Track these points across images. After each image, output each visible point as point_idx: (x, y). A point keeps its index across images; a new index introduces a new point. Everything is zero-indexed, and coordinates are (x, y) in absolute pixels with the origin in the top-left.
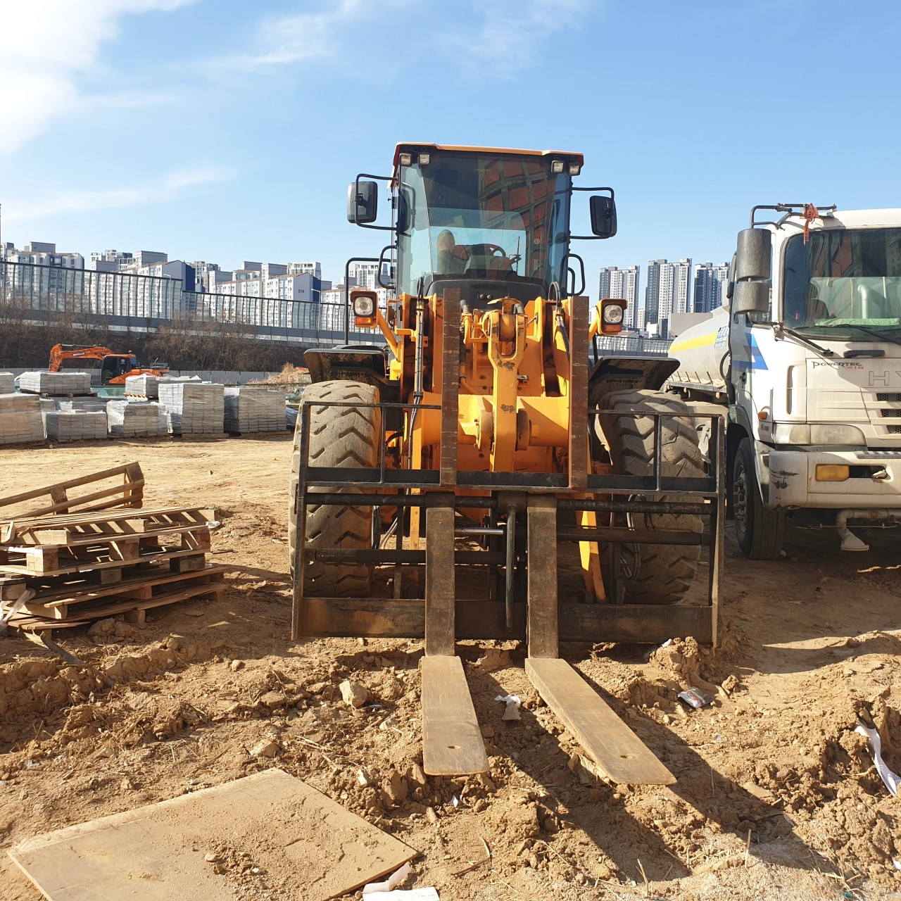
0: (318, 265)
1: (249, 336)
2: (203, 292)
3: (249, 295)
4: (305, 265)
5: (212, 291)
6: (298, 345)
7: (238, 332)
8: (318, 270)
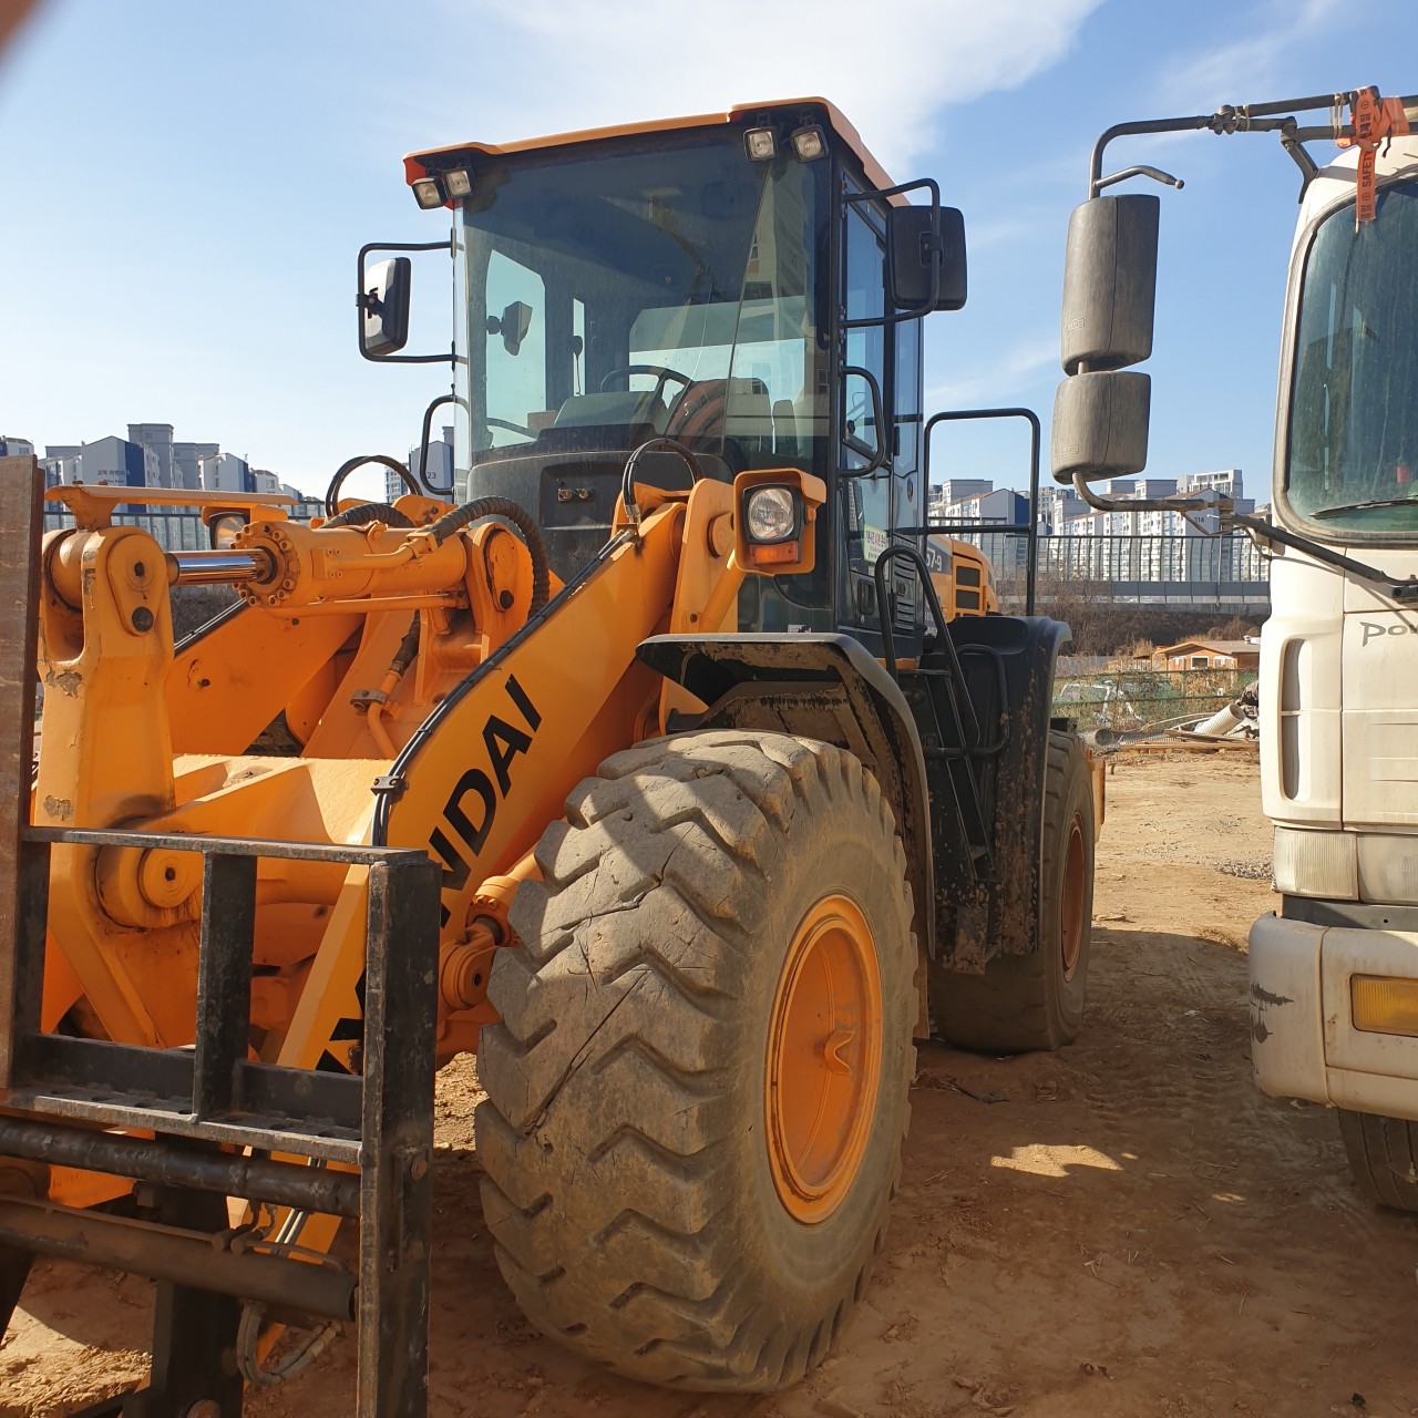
0: (1238, 474)
1: (1101, 599)
2: (1049, 532)
3: (1115, 534)
4: (1216, 477)
5: (1057, 532)
6: (1185, 609)
7: (1084, 594)
8: (1238, 482)
